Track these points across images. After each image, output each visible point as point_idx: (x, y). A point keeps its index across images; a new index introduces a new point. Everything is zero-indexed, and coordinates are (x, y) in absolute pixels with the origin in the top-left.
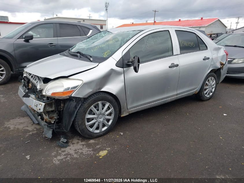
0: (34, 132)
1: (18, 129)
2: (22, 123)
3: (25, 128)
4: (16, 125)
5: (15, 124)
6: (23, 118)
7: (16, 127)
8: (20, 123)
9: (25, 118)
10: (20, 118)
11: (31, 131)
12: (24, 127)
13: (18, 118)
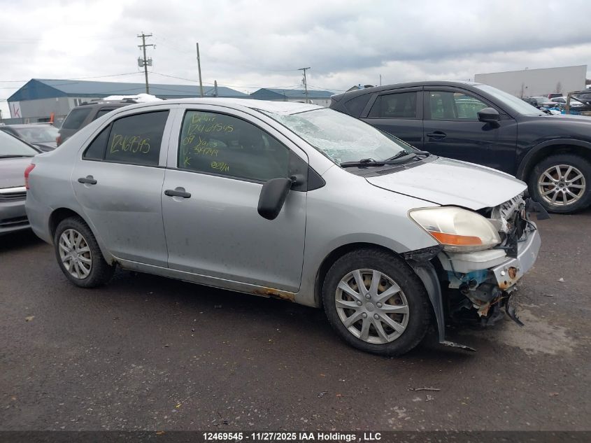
0: (526, 305)
1: (550, 323)
2: (534, 333)
3: (536, 319)
4: (551, 334)
5: (549, 337)
6: (519, 345)
7: (551, 329)
8: (537, 336)
9: (514, 344)
10: (528, 350)
11: (528, 308)
12: (537, 321)
13: (532, 350)
